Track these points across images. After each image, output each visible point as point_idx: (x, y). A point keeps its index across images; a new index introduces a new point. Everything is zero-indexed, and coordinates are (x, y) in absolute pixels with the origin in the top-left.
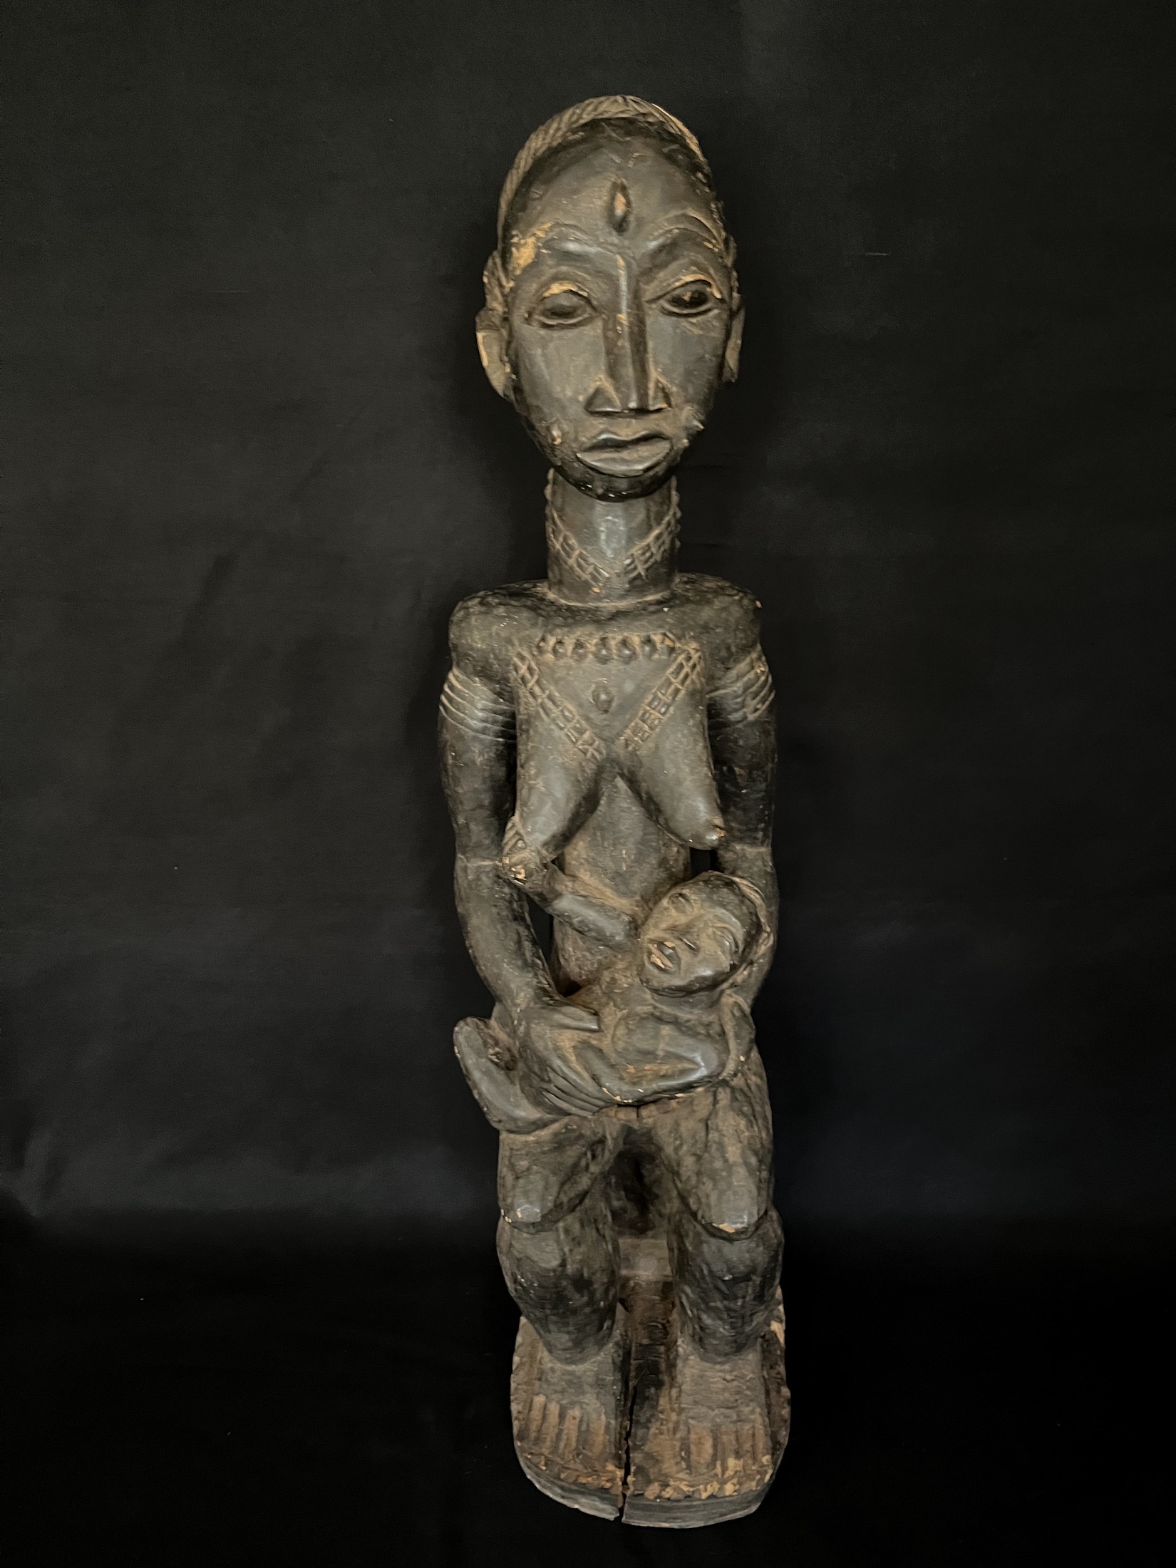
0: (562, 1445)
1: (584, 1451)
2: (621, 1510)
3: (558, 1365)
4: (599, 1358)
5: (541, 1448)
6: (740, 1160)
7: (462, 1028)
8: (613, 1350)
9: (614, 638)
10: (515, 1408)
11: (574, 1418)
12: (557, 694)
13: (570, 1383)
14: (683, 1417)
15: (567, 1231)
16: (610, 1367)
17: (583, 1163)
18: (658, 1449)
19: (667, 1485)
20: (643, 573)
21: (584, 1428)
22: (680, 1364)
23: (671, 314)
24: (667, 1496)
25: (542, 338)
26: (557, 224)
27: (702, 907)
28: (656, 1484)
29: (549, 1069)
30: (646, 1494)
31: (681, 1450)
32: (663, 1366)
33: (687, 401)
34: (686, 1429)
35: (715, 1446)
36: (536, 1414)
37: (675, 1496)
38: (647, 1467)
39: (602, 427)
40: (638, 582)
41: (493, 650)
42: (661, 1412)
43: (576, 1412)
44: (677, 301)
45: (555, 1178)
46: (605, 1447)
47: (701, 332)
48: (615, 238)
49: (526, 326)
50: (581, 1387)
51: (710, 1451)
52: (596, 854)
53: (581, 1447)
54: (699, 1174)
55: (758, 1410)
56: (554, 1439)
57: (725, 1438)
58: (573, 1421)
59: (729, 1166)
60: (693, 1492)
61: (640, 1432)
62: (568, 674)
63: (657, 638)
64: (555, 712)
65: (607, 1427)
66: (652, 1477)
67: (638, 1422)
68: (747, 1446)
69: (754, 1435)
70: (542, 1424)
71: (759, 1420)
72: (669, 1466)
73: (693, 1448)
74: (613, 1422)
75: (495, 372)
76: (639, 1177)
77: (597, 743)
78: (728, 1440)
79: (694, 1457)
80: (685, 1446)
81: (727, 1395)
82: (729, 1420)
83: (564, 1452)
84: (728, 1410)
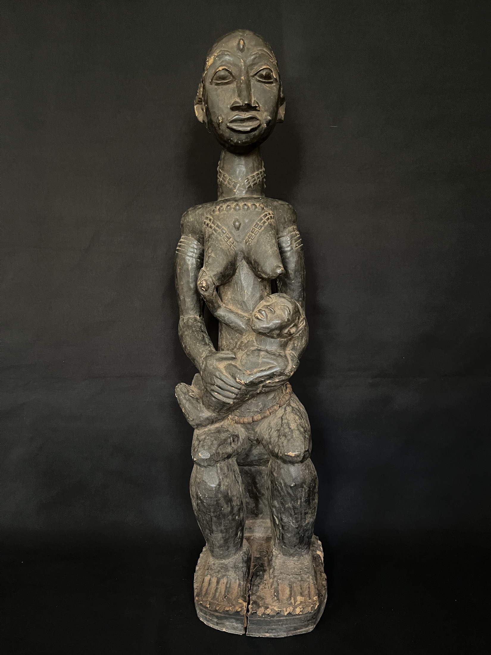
0: (218, 594)
1: (228, 596)
2: (246, 629)
3: (217, 562)
4: (236, 557)
5: (207, 598)
6: (296, 428)
7: (179, 386)
8: (242, 555)
9: (241, 204)
10: (195, 586)
11: (224, 583)
12: (220, 224)
13: (222, 568)
14: (275, 579)
15: (221, 469)
16: (241, 560)
17: (229, 441)
18: (263, 594)
19: (268, 608)
20: (252, 186)
21: (228, 586)
22: (274, 558)
23: (259, 81)
24: (268, 613)
25: (216, 88)
26: (221, 51)
27: (276, 299)
28: (263, 608)
29: (214, 377)
30: (258, 613)
31: (275, 592)
32: (266, 564)
33: (265, 111)
34: (277, 584)
35: (291, 591)
36: (206, 584)
37: (272, 613)
38: (259, 601)
39: (236, 114)
40: (250, 189)
41: (196, 220)
42: (265, 581)
43: (225, 580)
44: (261, 76)
45: (216, 442)
46: (238, 593)
47: (269, 89)
48: (240, 54)
49: (210, 85)
50: (227, 568)
51: (289, 593)
52: (235, 295)
53: (227, 594)
54: (279, 436)
55: (311, 577)
56: (214, 592)
57: (295, 589)
58: (223, 585)
59: (292, 431)
60: (280, 611)
61: (255, 588)
62: (224, 216)
63: (257, 205)
64: (219, 231)
65: (240, 585)
66: (261, 605)
67: (254, 585)
68: (306, 592)
69: (309, 588)
70: (208, 587)
71: (311, 581)
72: (269, 600)
73: (280, 592)
74: (242, 583)
75: (200, 117)
76: (255, 483)
77: (235, 243)
78: (297, 589)
79: (280, 596)
80: (277, 591)
81: (296, 570)
82: (297, 580)
83: (218, 598)
84: (296, 576)
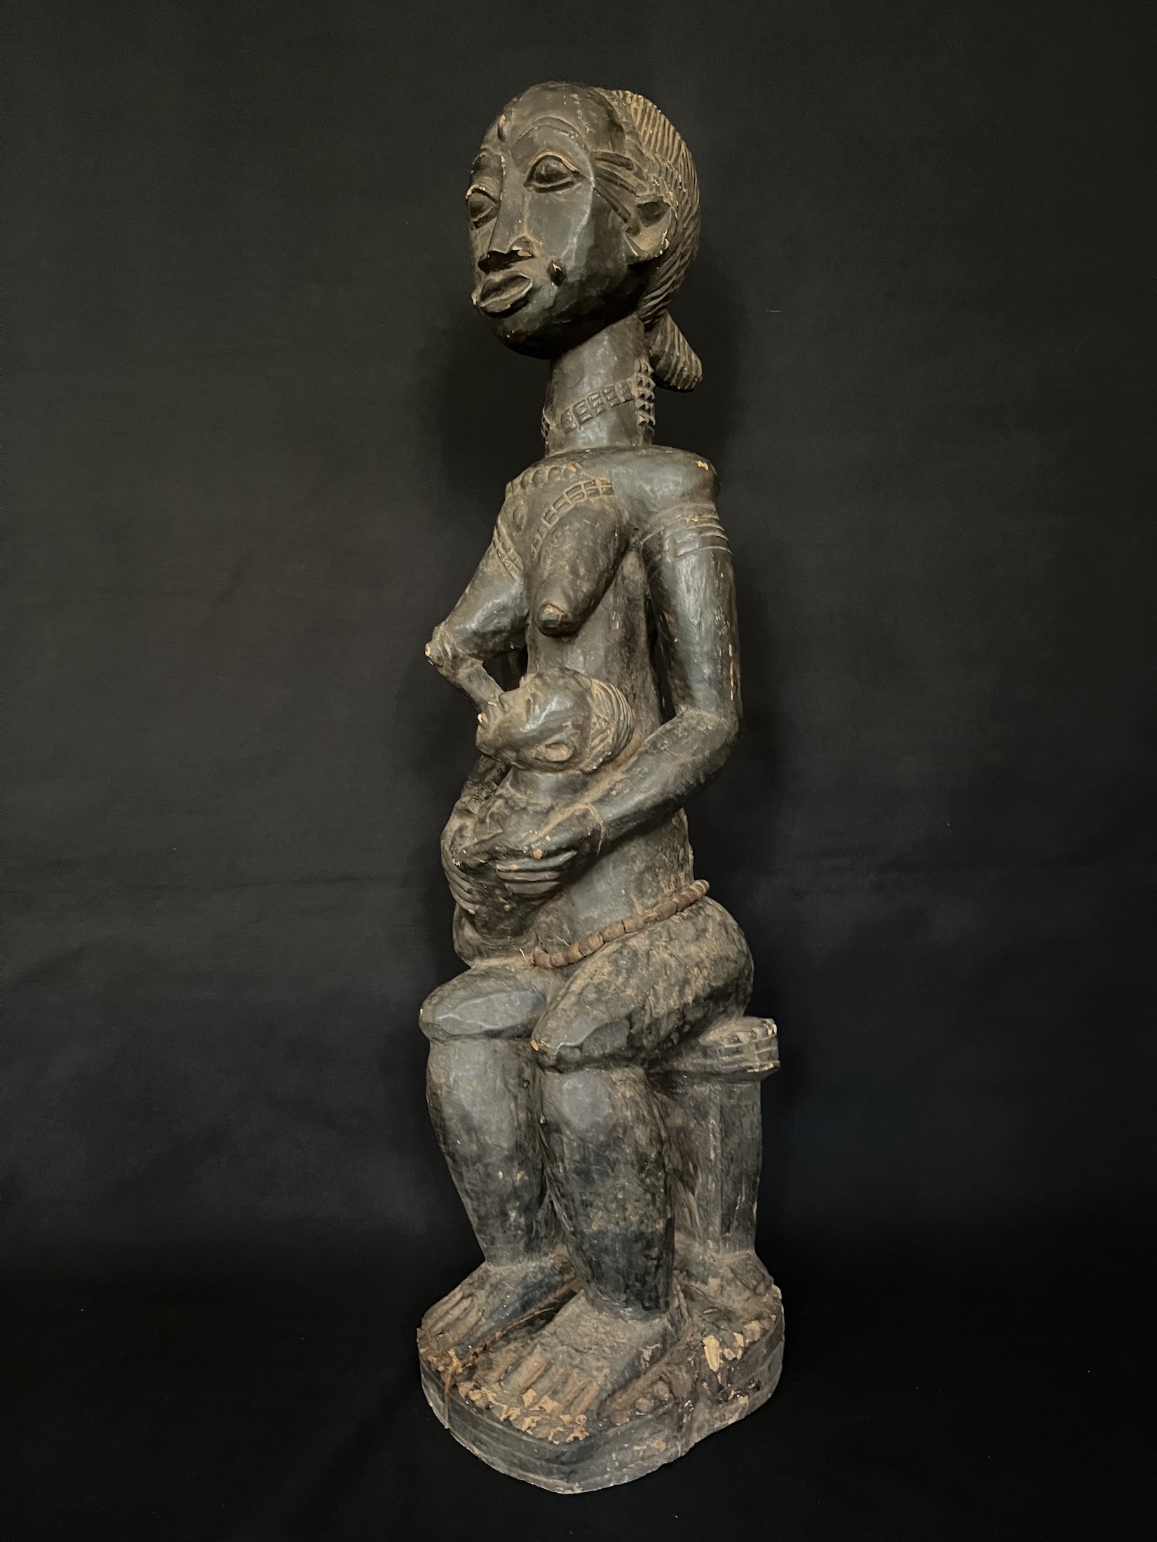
1: (447, 1334)
14: (536, 1341)
16: (518, 1279)
18: (499, 1359)
19: (480, 1388)
21: (462, 1316)
24: (472, 1399)
28: (474, 1384)
30: (460, 1389)
31: (512, 1365)
34: (530, 1351)
35: (540, 1376)
38: (479, 1368)
43: (467, 1303)
44: (541, 178)
46: (463, 1337)
47: (564, 201)
50: (486, 1284)
51: (535, 1379)
53: (446, 1329)
58: (460, 1309)
65: (477, 1323)
66: (475, 1377)
69: (584, 1390)
72: (493, 1374)
73: (522, 1368)
74: (483, 1320)
77: (517, 559)
78: (557, 1378)
79: (516, 1375)
80: (517, 1363)
81: (586, 1340)
82: (572, 1361)
84: (573, 1352)
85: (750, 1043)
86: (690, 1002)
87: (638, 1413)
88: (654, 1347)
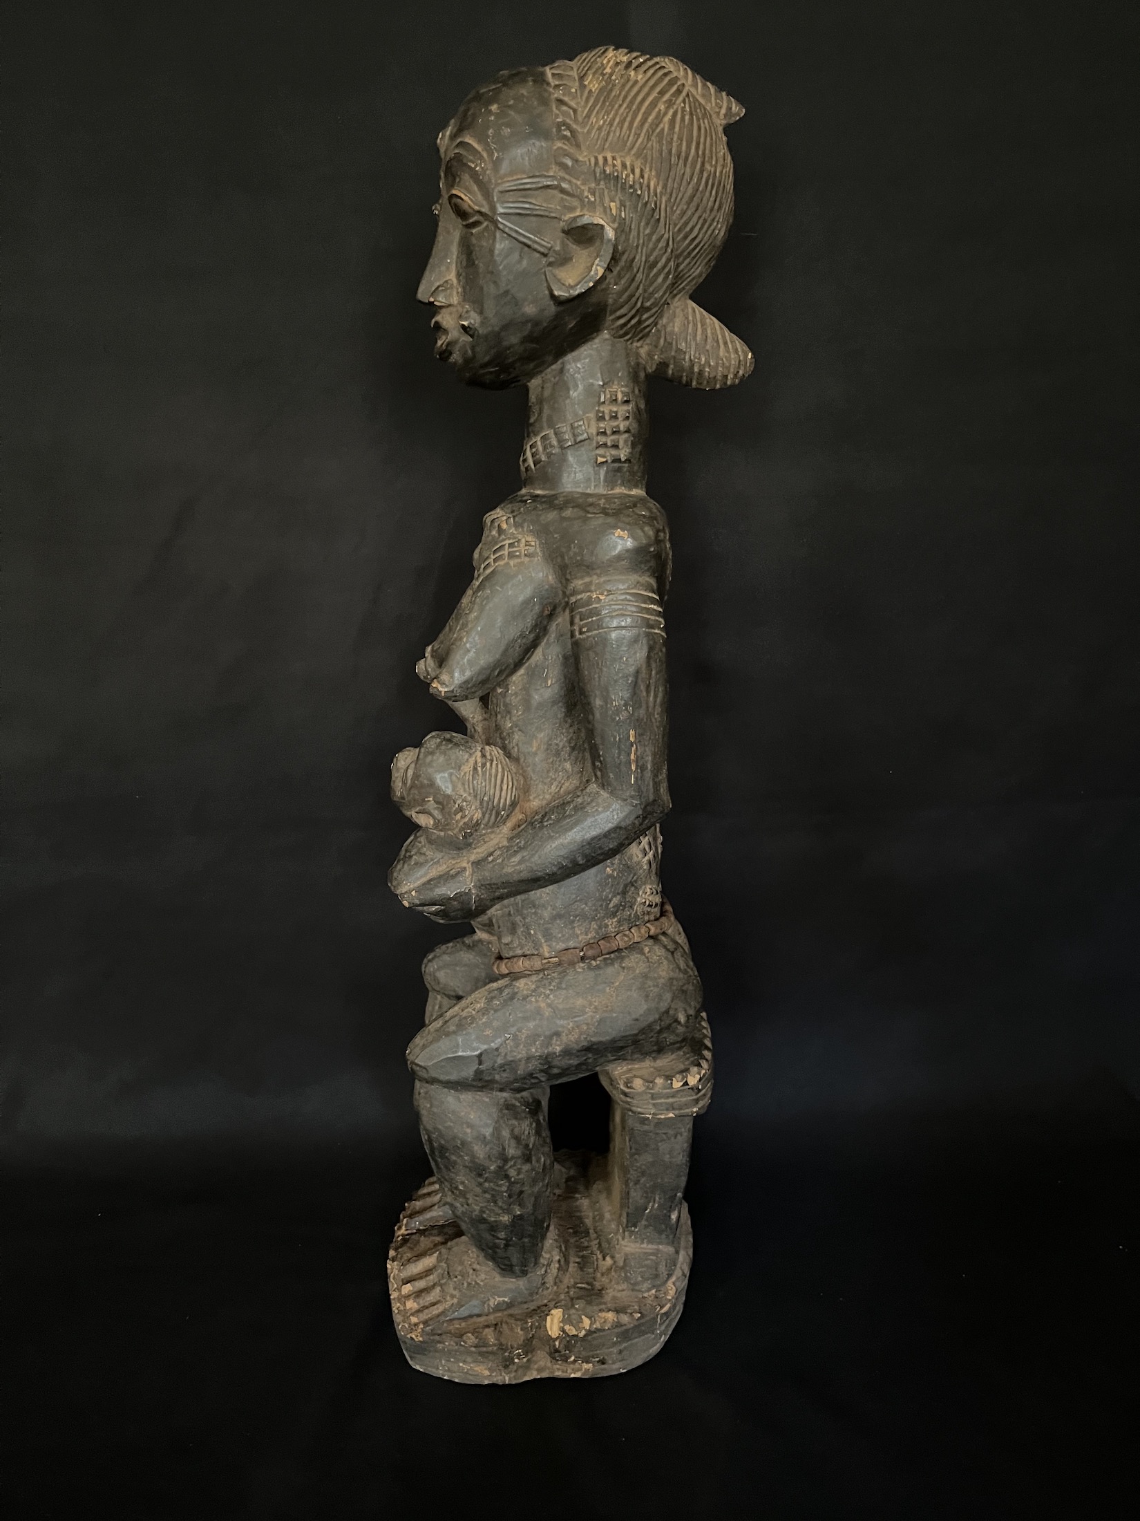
63: (502, 519)
85: (644, 1092)
86: (558, 1051)
87: (462, 1343)
88: (501, 1299)
